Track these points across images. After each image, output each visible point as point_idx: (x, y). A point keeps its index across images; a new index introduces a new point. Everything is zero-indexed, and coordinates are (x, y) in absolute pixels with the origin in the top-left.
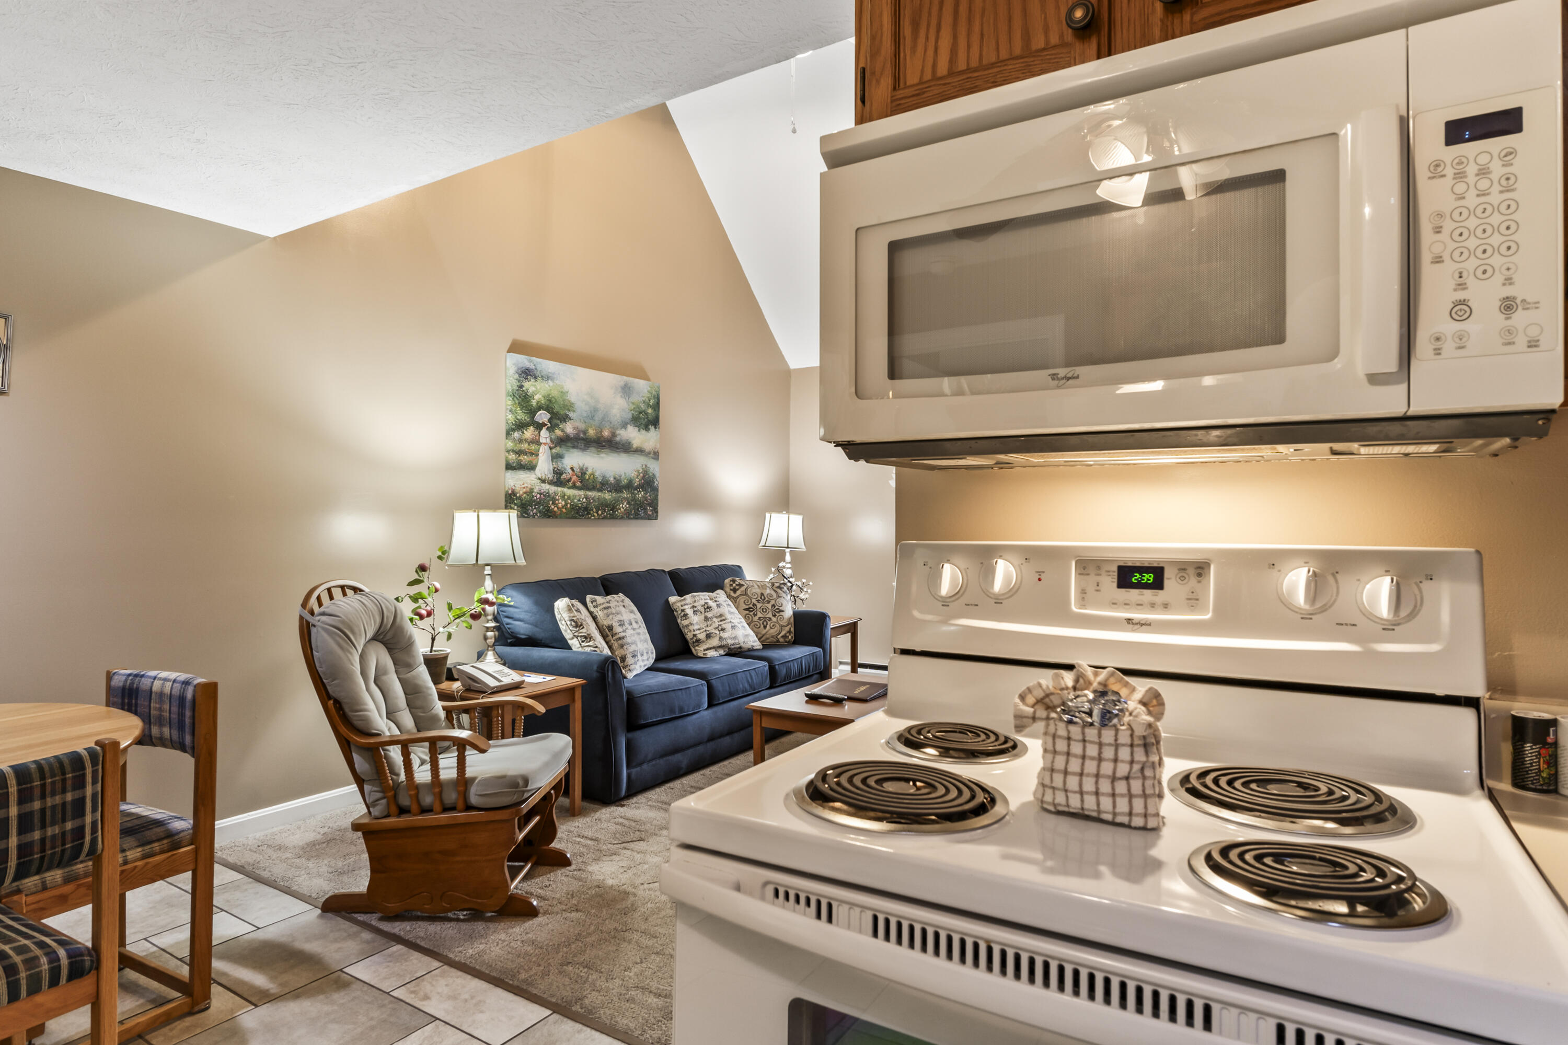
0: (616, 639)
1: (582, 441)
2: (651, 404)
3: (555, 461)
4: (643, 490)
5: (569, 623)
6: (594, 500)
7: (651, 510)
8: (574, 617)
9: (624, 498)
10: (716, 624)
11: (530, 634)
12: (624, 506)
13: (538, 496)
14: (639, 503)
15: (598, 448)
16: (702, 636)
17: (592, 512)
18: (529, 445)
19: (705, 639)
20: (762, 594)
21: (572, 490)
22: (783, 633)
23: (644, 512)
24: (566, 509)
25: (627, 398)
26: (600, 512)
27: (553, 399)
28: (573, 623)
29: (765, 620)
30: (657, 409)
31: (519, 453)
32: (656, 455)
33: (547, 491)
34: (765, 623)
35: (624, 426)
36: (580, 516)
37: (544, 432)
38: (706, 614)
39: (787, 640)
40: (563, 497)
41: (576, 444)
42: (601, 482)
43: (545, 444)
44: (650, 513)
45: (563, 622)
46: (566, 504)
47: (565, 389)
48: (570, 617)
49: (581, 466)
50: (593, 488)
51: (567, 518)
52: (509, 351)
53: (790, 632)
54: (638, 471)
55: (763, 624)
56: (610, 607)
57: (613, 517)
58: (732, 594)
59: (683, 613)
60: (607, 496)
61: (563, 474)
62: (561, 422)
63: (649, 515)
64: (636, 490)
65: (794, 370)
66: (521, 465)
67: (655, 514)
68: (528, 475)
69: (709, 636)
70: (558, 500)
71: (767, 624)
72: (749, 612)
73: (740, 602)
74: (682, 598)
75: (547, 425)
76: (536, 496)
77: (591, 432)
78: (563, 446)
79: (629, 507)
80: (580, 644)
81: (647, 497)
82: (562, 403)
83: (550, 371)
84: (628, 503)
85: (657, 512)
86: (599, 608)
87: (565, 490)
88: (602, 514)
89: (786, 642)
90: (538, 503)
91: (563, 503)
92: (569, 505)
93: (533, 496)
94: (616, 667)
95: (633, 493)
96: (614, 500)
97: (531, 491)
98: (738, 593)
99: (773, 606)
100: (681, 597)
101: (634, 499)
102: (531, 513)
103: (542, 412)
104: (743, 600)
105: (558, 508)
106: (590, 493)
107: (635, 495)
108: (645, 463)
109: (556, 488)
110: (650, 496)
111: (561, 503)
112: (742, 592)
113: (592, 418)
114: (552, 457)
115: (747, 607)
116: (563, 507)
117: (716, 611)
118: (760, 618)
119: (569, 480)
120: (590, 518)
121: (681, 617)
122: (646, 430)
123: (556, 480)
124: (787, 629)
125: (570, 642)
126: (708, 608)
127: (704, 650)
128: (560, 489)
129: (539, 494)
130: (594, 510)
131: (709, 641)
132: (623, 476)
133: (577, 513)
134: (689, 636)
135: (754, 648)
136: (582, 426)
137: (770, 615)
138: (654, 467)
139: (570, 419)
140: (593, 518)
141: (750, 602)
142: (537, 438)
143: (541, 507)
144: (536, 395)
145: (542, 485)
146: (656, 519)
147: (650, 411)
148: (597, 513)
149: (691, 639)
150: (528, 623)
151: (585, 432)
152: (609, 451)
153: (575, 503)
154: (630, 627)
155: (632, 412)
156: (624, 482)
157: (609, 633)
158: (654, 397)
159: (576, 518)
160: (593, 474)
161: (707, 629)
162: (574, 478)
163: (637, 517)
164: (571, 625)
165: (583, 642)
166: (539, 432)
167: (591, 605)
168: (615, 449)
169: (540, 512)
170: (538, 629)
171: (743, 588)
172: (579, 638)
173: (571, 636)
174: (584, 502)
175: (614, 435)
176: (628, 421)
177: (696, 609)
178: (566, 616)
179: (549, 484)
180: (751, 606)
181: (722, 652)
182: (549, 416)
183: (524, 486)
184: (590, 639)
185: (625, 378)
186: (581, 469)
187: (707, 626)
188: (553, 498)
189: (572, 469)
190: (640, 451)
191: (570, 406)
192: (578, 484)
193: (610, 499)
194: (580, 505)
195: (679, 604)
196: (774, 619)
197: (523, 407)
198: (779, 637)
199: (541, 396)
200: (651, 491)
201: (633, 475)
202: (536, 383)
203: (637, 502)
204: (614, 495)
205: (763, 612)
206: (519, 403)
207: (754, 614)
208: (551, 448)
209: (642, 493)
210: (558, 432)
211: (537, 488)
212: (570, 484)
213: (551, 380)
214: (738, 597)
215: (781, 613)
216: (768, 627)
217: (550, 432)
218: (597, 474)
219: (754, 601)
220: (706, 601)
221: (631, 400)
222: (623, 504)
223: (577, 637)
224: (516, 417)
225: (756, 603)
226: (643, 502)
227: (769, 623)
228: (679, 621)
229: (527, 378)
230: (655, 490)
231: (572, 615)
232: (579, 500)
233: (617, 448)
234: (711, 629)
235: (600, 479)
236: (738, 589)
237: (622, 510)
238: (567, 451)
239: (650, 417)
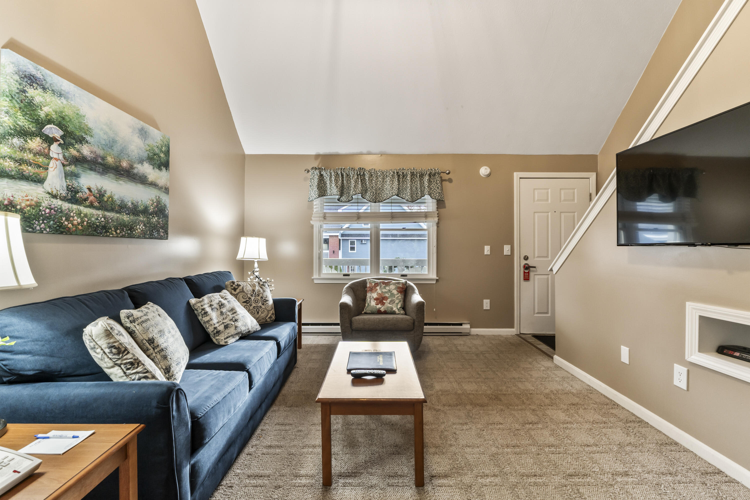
0: (158, 351)
1: (101, 166)
2: (163, 150)
3: (69, 178)
4: (156, 216)
5: (107, 351)
6: (112, 221)
7: (163, 232)
8: (115, 342)
9: (140, 221)
10: (231, 316)
11: (43, 367)
12: (140, 228)
13: (48, 211)
14: (153, 226)
15: (116, 175)
16: (221, 328)
17: (110, 231)
18: (34, 156)
19: (223, 330)
20: (254, 291)
21: (89, 209)
22: (269, 316)
23: (157, 234)
24: (82, 226)
25: (144, 139)
26: (118, 231)
27: (66, 118)
28: (114, 350)
29: (258, 308)
30: (168, 156)
31: (21, 161)
32: (166, 190)
33: (59, 207)
34: (258, 310)
35: (141, 162)
36: (98, 233)
37: (55, 150)
38: (222, 310)
39: (272, 319)
40: (79, 214)
41: (94, 167)
42: (119, 205)
43: (56, 159)
44: (162, 234)
45: (99, 350)
46: (82, 222)
47: (82, 112)
48: (109, 343)
49: (100, 188)
50: (112, 210)
51: (83, 235)
52: (4, 47)
53: (273, 314)
54: (153, 200)
55: (257, 311)
56: (148, 320)
57: (131, 236)
58: (233, 292)
59: (203, 311)
60: (126, 218)
61: (78, 192)
62: (76, 142)
63: (162, 236)
64: (151, 215)
65: (248, 155)
66: (23, 175)
67: (166, 235)
68: (33, 188)
69: (226, 327)
70: (73, 217)
71: (259, 311)
72: (246, 303)
73: (240, 297)
74: (201, 299)
75: (59, 141)
76: (45, 211)
77: (110, 160)
78: (79, 166)
79: (145, 228)
80: (125, 373)
81: (160, 222)
82: (78, 124)
83: (63, 88)
84: (145, 225)
85: (167, 234)
86: (137, 322)
87: (82, 208)
88: (121, 232)
89: (271, 321)
90: (48, 218)
91: (79, 220)
92: (85, 223)
93: (40, 210)
94: (180, 395)
95: (149, 218)
96: (132, 222)
97: (38, 205)
98: (238, 291)
99: (262, 297)
100: (199, 298)
101: (149, 222)
102: (38, 228)
103: (52, 126)
104: (242, 296)
105: (73, 225)
106: (108, 214)
107: (150, 219)
108: (158, 195)
109: (70, 205)
110: (162, 221)
111: (77, 220)
112: (240, 290)
113: (111, 147)
114: (65, 173)
115: (245, 300)
116: (78, 224)
117: (228, 306)
118: (254, 307)
119: (86, 199)
120: (109, 236)
121: (202, 315)
122: (159, 170)
123: (70, 197)
124: (271, 312)
125: (107, 371)
126: (221, 305)
127: (225, 339)
128: (75, 207)
129: (49, 208)
130: (113, 229)
131: (227, 331)
132: (140, 202)
133: (95, 230)
134: (210, 330)
135: (257, 330)
136: (101, 152)
137: (260, 304)
138: (165, 199)
139: (87, 142)
140: (111, 236)
141: (246, 297)
142: (46, 151)
143: (52, 222)
144: (45, 106)
145: (52, 200)
146: (167, 239)
147: (162, 155)
148: (116, 232)
149: (212, 331)
150: (38, 355)
151: (103, 158)
152: (126, 179)
153: (92, 221)
154: (170, 335)
155: (148, 152)
156: (141, 208)
157: (149, 347)
158: (165, 145)
159: (93, 235)
160: (111, 197)
161: (224, 321)
162: (92, 198)
163: (152, 237)
164: (111, 352)
165: (128, 369)
166: (49, 146)
167: (127, 320)
168: (133, 179)
169: (50, 227)
170: (55, 360)
171: (241, 288)
172: (122, 366)
173: (111, 364)
174: (103, 222)
175: (132, 167)
176: (145, 159)
177: (213, 307)
178: (103, 343)
179: (61, 199)
180: (247, 299)
181: (237, 338)
182: (61, 133)
183: (27, 198)
184: (138, 364)
185: (142, 123)
186: (99, 191)
187: (224, 318)
188: (67, 214)
189: (89, 189)
190: (154, 185)
191: (88, 131)
192: (96, 204)
193: (128, 221)
194: (98, 224)
195: (199, 305)
196: (263, 307)
197: (26, 114)
198: (267, 318)
199: (51, 110)
200: (163, 217)
201: (148, 203)
202: (45, 95)
203: (152, 225)
204: (132, 217)
205: (256, 302)
206: (20, 108)
207: (250, 305)
208: (64, 165)
209: (156, 218)
210: (73, 152)
211: (46, 202)
212: (87, 203)
213: (65, 98)
214: (237, 294)
215: (267, 302)
216: (260, 312)
217: (63, 149)
218: (116, 198)
219: (249, 295)
220: (219, 300)
221: (147, 142)
222: (140, 226)
223: (119, 366)
224: (15, 122)
225: (250, 297)
226: (157, 225)
227: (260, 309)
228: (200, 318)
229: (32, 85)
230: (166, 217)
231: (112, 340)
232: (97, 219)
233: (134, 179)
234: (227, 321)
235: (118, 202)
236: (237, 288)
237: (139, 230)
238: (83, 171)
239: (162, 160)
